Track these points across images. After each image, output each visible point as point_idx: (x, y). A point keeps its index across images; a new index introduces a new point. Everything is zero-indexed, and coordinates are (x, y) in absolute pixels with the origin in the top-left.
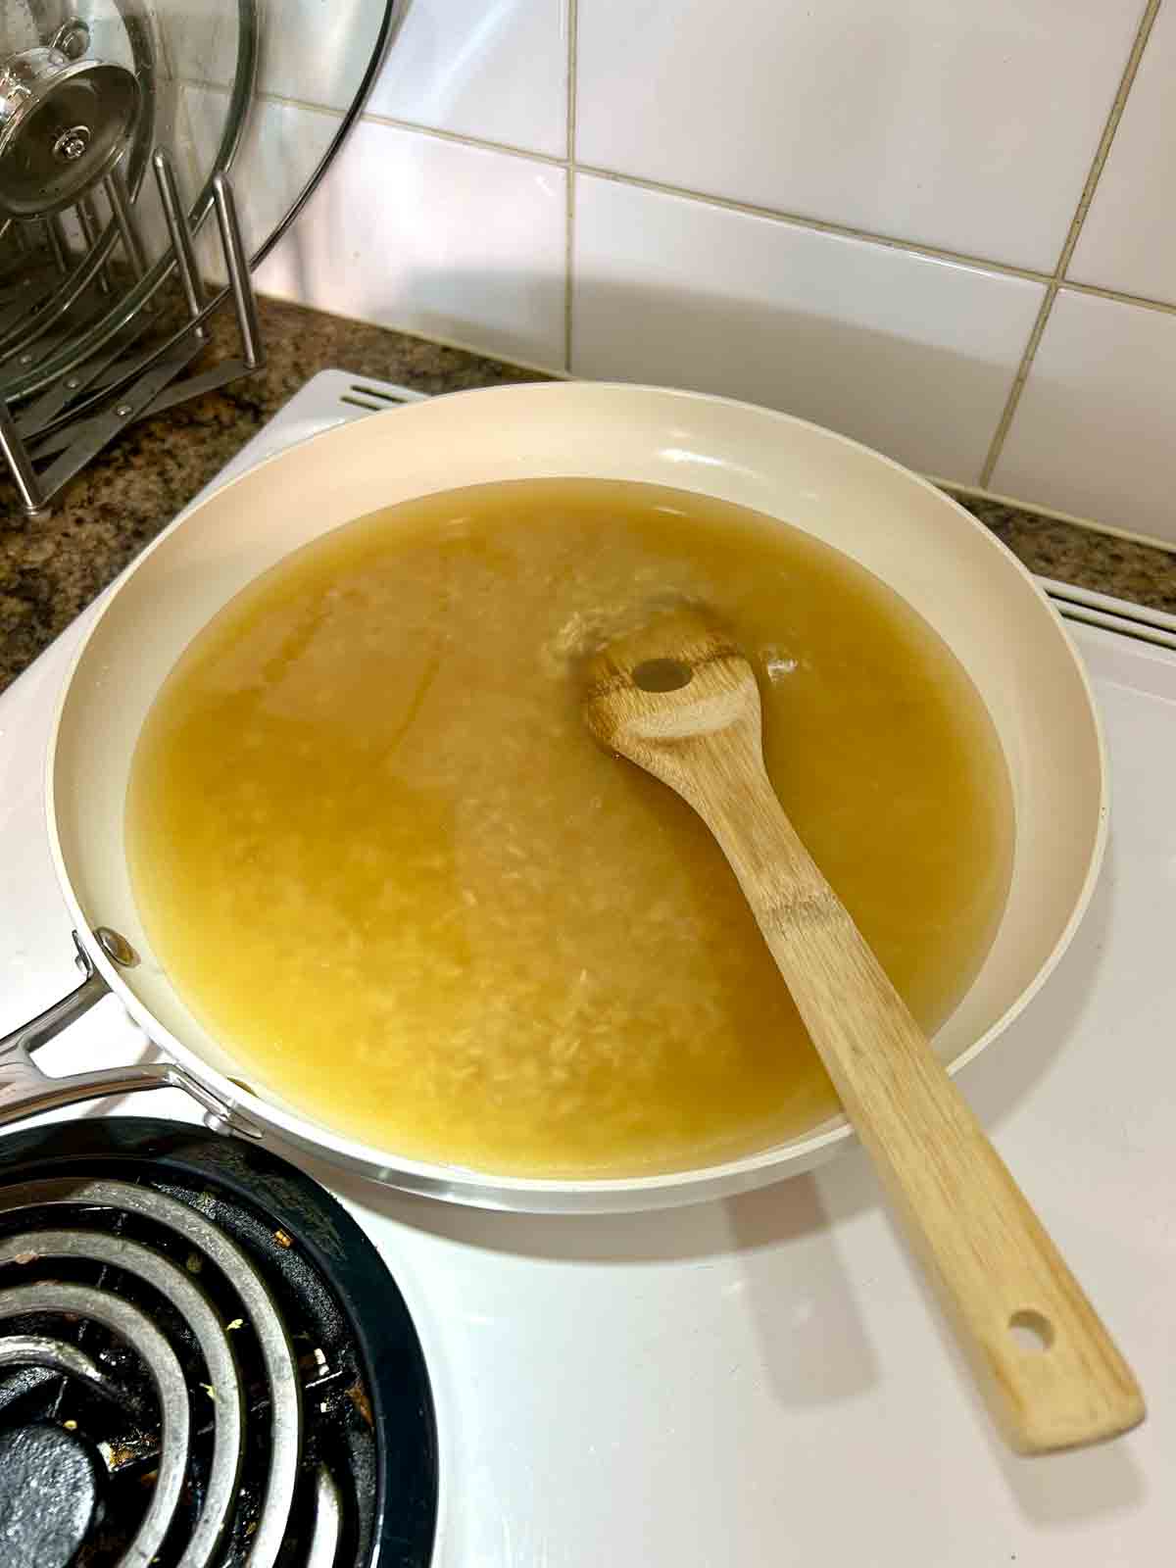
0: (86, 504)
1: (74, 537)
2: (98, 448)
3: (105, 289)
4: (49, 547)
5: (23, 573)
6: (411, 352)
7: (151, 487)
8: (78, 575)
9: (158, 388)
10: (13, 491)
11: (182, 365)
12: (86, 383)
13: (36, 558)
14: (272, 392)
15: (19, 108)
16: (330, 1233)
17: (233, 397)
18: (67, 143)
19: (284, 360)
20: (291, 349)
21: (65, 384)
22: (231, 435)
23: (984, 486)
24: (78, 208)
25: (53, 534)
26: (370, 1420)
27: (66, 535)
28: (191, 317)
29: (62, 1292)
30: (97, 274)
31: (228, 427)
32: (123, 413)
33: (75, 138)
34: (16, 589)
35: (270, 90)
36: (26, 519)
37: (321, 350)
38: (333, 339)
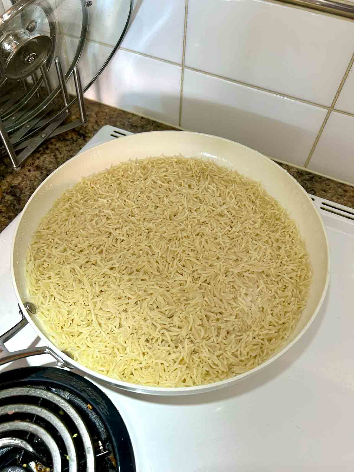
0: (31, 165)
1: (28, 176)
2: (36, 147)
3: (39, 96)
4: (20, 179)
5: (12, 187)
6: (132, 118)
7: (52, 160)
8: (28, 188)
9: (54, 129)
10: (9, 160)
11: (61, 122)
12: (32, 126)
13: (15, 182)
14: (89, 130)
15: (15, 48)
16: (104, 406)
17: (77, 132)
18: (29, 58)
19: (93, 120)
20: (95, 116)
21: (26, 127)
22: (76, 144)
23: (306, 168)
24: (32, 76)
25: (21, 175)
26: (115, 466)
27: (25, 175)
28: (64, 106)
29: (23, 424)
30: (36, 92)
31: (75, 141)
32: (43, 136)
33: (31, 57)
34: (10, 192)
35: (91, 39)
36: (13, 170)
37: (104, 117)
38: (108, 113)
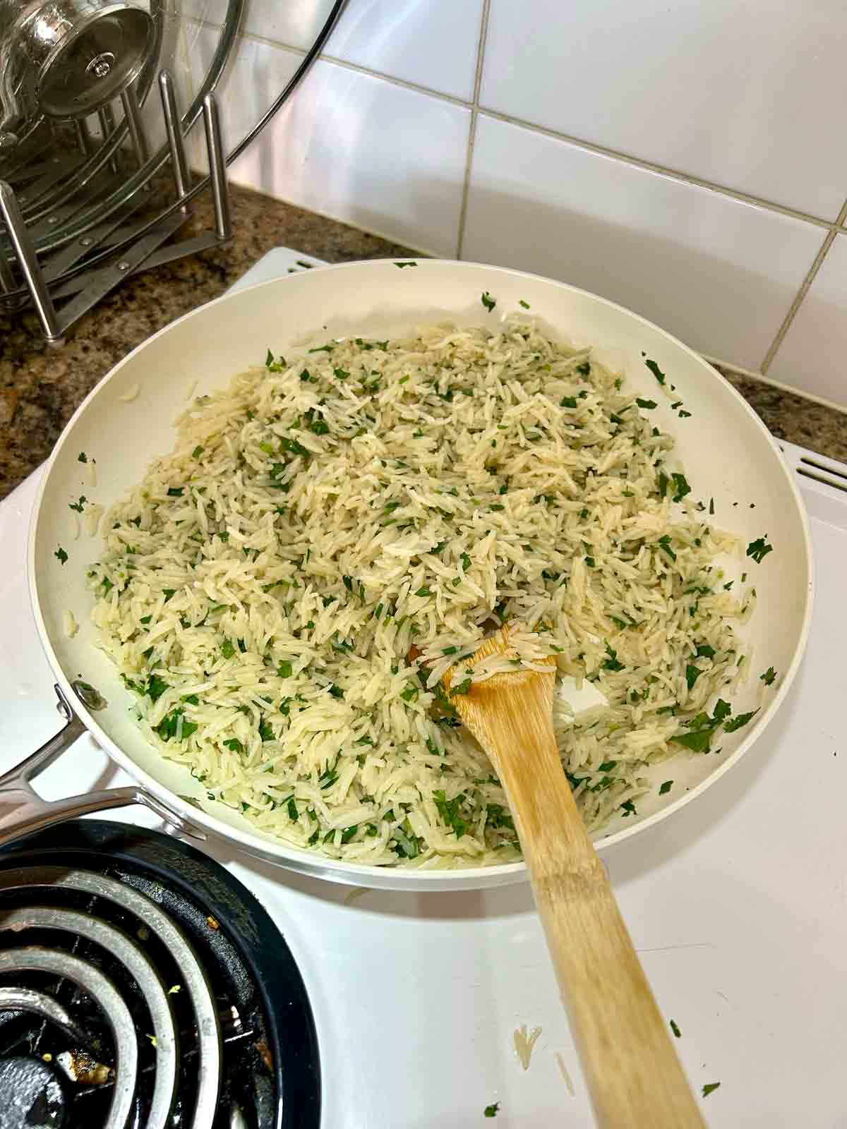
0: (91, 336)
1: (80, 361)
2: (104, 293)
3: (115, 170)
4: (62, 368)
5: (41, 386)
6: (342, 235)
7: (141, 326)
8: (82, 390)
9: (150, 251)
10: (36, 321)
11: (168, 235)
12: (96, 242)
13: (51, 375)
14: (235, 259)
15: (63, 37)
16: (249, 922)
17: (206, 261)
18: (97, 65)
19: (246, 235)
20: (252, 226)
21: (81, 243)
22: (203, 291)
23: (763, 373)
24: (100, 114)
25: (64, 358)
26: (271, 1069)
27: (75, 359)
28: (178, 196)
29: (46, 956)
30: (109, 159)
31: (201, 284)
32: (123, 268)
33: (103, 62)
34: (35, 399)
36: (46, 345)
37: (274, 229)
38: (284, 221)
